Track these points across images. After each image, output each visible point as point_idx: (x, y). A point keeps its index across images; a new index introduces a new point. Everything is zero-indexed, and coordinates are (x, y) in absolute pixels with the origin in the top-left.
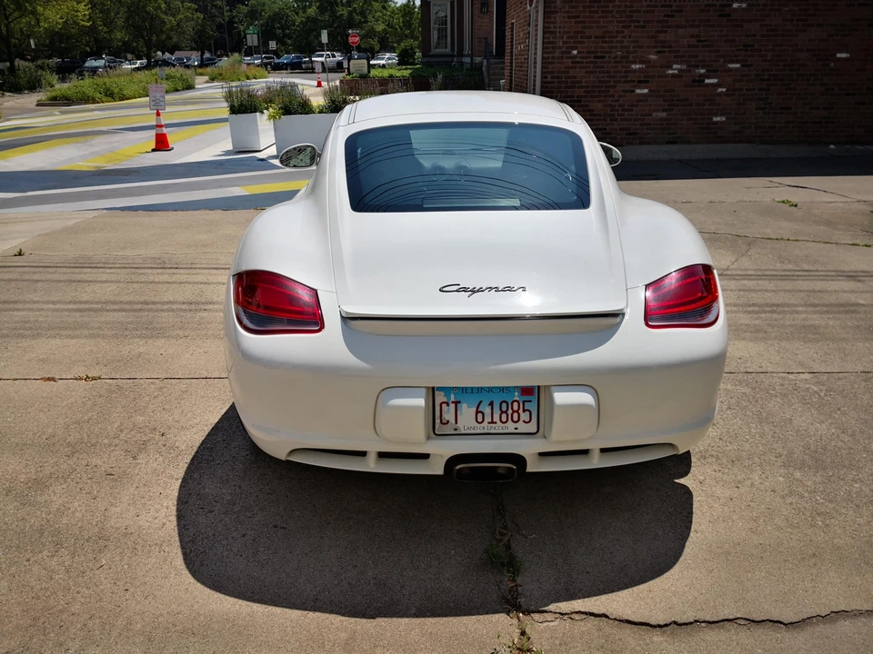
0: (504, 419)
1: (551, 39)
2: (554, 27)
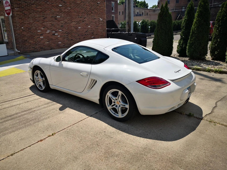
1: (15, 24)
2: (16, 21)
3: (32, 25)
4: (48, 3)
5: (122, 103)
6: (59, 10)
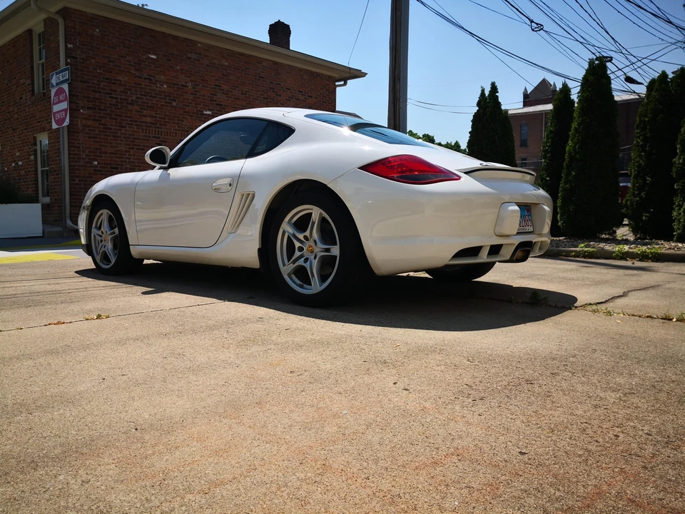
0: (525, 225)
1: (76, 152)
2: (78, 143)
3: (122, 158)
4: (174, 104)
5: (321, 246)
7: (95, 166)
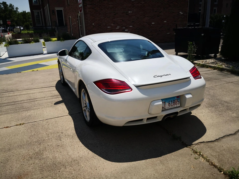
0: (174, 104)
1: (87, 21)
2: (87, 18)
3: (102, 21)
6: (131, 5)
7: (93, 25)
